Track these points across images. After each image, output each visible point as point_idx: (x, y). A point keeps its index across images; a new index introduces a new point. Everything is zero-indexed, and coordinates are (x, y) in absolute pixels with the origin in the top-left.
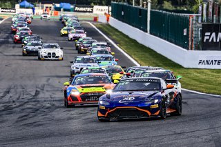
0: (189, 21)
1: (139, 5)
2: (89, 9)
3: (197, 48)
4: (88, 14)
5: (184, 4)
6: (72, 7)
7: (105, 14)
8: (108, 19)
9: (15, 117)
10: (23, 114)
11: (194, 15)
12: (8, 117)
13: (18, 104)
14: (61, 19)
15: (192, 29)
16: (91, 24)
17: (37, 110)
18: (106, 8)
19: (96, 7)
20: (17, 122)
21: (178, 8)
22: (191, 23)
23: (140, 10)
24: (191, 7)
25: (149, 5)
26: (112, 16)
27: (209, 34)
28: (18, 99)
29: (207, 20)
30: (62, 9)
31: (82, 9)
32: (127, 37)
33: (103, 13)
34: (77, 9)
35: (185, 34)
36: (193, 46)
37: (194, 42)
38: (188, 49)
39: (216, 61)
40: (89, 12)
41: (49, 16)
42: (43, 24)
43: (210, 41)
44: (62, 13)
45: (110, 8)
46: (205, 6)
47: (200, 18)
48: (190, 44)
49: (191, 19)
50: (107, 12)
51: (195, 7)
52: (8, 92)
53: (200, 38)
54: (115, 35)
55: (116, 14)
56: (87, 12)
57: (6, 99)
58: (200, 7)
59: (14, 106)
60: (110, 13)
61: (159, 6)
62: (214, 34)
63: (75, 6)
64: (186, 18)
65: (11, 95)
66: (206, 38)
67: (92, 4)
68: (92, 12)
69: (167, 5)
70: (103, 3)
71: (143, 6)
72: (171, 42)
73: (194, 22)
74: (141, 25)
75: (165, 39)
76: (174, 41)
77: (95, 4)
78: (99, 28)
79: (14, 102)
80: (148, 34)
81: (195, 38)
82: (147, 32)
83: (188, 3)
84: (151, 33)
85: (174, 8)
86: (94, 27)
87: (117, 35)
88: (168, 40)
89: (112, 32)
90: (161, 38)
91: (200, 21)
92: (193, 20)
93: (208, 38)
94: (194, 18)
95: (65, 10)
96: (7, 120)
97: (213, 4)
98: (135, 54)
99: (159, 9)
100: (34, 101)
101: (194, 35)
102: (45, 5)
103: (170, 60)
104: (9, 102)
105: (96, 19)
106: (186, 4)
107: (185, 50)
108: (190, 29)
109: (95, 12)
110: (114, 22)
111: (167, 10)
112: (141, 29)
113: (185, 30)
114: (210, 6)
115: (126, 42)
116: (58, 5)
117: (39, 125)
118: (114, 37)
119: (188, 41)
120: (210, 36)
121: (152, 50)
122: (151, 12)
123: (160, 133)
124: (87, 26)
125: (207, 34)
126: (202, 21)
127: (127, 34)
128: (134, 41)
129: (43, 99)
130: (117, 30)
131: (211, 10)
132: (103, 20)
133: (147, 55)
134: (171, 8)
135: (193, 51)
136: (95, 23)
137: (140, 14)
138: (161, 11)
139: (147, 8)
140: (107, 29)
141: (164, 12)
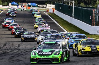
0: (92, 12)
1: (69, 4)
2: (44, 6)
3: (97, 25)
4: (44, 8)
5: (90, 4)
6: (36, 5)
7: (52, 8)
8: (54, 11)
9: (8, 57)
10: (12, 55)
11: (95, 9)
12: (5, 57)
13: (10, 51)
14: (31, 11)
15: (94, 16)
16: (45, 13)
17: (19, 54)
18: (53, 5)
19: (48, 5)
20: (9, 59)
21: (88, 6)
22: (93, 13)
23: (69, 6)
24: (94, 5)
25: (74, 4)
26: (55, 9)
28: (10, 48)
30: (32, 6)
31: (41, 6)
33: (51, 8)
35: (91, 18)
36: (95, 24)
37: (95, 22)
38: (92, 26)
41: (25, 9)
42: (22, 13)
44: (32, 8)
45: (55, 5)
48: (93, 23)
49: (93, 11)
50: (53, 7)
51: (95, 5)
52: (5, 45)
53: (98, 20)
55: (58, 8)
56: (43, 7)
57: (4, 48)
58: (98, 6)
59: (8, 52)
60: (55, 8)
61: (78, 5)
63: (38, 5)
64: (91, 10)
65: (6, 46)
67: (46, 4)
68: (46, 7)
69: (82, 4)
70: (52, 3)
71: (71, 5)
73: (95, 13)
75: (81, 21)
76: (85, 21)
77: (48, 3)
78: (49, 15)
79: (8, 49)
80: (73, 18)
81: (95, 20)
82: (72, 17)
83: (92, 4)
85: (86, 6)
87: (58, 19)
88: (82, 21)
89: (55, 17)
90: (79, 20)
91: (98, 12)
92: (94, 11)
94: (95, 11)
95: (33, 6)
96: (5, 58)
98: (66, 28)
100: (18, 49)
101: (95, 19)
102: (24, 4)
103: (83, 31)
104: (6, 50)
105: (48, 11)
106: (91, 4)
108: (93, 16)
109: (47, 7)
110: (57, 12)
111: (82, 7)
112: (69, 16)
113: (91, 16)
115: (62, 22)
116: (30, 4)
117: (20, 61)
118: (56, 19)
119: (92, 22)
121: (75, 26)
122: (74, 8)
124: (44, 14)
127: (62, 18)
128: (66, 22)
129: (22, 49)
130: (58, 16)
132: (51, 11)
133: (72, 28)
134: (84, 6)
135: (94, 26)
136: (47, 13)
137: (69, 9)
138: (79, 7)
139: (72, 5)
140: (53, 15)
141: (81, 8)
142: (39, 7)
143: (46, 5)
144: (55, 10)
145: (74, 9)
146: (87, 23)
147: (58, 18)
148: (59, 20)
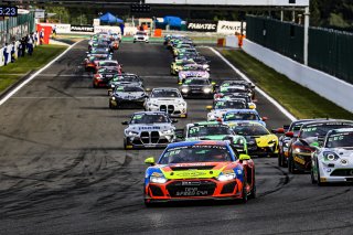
1: (291, 19)
2: (210, 26)
4: (208, 34)
6: (183, 22)
7: (236, 34)
8: (240, 41)
9: (93, 198)
10: (106, 194)
12: (82, 198)
13: (97, 178)
14: (166, 43)
16: (211, 48)
17: (128, 187)
18: (239, 24)
19: (221, 23)
20: (96, 206)
23: (292, 27)
25: (307, 19)
26: (247, 37)
28: (97, 169)
30: (168, 26)
31: (199, 26)
32: (272, 70)
33: (233, 32)
34: (191, 25)
40: (211, 31)
41: (146, 38)
42: (137, 50)
44: (168, 33)
45: (245, 24)
50: (239, 31)
52: (82, 159)
54: (251, 67)
55: (253, 34)
57: (79, 169)
59: (91, 181)
60: (244, 32)
61: (322, 22)
63: (189, 22)
65: (86, 163)
67: (216, 19)
68: (215, 30)
69: (336, 19)
70: (234, 16)
71: (297, 21)
72: (341, 78)
74: (293, 52)
75: (332, 75)
76: (346, 76)
77: (221, 18)
78: (226, 57)
79: (91, 174)
80: (305, 66)
82: (303, 63)
84: (309, 65)
85: (347, 25)
86: (219, 54)
87: (254, 68)
88: (336, 76)
89: (247, 62)
90: (326, 72)
95: (172, 28)
98: (284, 99)
99: (322, 26)
100: (123, 173)
102: (141, 20)
103: (341, 108)
104: (83, 175)
105: (221, 42)
109: (219, 30)
110: (250, 47)
111: (335, 28)
112: (294, 59)
115: (270, 78)
116: (161, 20)
118: (251, 70)
121: (312, 92)
122: (310, 30)
123: (324, 224)
124: (208, 53)
127: (271, 66)
128: (284, 78)
129: (137, 170)
130: (254, 60)
132: (232, 43)
133: (303, 99)
134: (343, 24)
136: (220, 49)
137: (292, 35)
138: (325, 29)
139: (303, 22)
140: (239, 57)
141: (331, 30)
142: (191, 30)
143: (216, 23)
144: (244, 39)
145: (309, 35)
147: (255, 65)
148: (257, 74)
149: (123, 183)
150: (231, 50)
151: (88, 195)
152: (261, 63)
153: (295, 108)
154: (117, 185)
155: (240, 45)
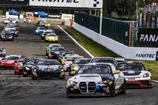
0: (129, 26)
1: (94, 14)
2: (58, 16)
3: (135, 45)
4: (57, 19)
5: (126, 14)
6: (46, 14)
7: (70, 20)
9: (4, 92)
10: (10, 90)
11: (133, 22)
13: (6, 83)
14: (38, 23)
15: (132, 32)
16: (58, 26)
17: (20, 87)
18: (71, 15)
19: (63, 15)
20: (5, 95)
21: (122, 17)
23: (95, 17)
24: (131, 16)
25: (101, 14)
26: (75, 21)
27: (143, 35)
28: (6, 79)
29: (142, 26)
30: (39, 16)
31: (53, 16)
32: (85, 36)
33: (69, 19)
35: (126, 35)
36: (132, 44)
37: (132, 41)
38: (128, 46)
39: (148, 55)
41: (30, 21)
42: (25, 26)
43: (144, 40)
44: (39, 19)
45: (74, 16)
46: (141, 15)
47: (137, 24)
51: (133, 16)
53: (137, 39)
54: (76, 35)
55: (78, 20)
56: (57, 18)
58: (138, 17)
59: (4, 84)
60: (73, 19)
61: (108, 15)
62: (147, 36)
63: (49, 14)
64: (127, 23)
66: (141, 38)
67: (61, 13)
68: (60, 18)
69: (114, 14)
70: (69, 12)
71: (97, 15)
72: (116, 40)
73: (133, 27)
74: (95, 28)
75: (112, 39)
76: (118, 39)
77: (63, 13)
78: (65, 30)
79: (3, 81)
80: (100, 35)
81: (133, 38)
82: (99, 33)
83: (129, 13)
84: (102, 34)
85: (119, 17)
86: (62, 29)
87: (78, 35)
88: (114, 40)
89: (74, 33)
90: (110, 37)
91: (137, 27)
92: (132, 25)
93: (143, 38)
94: (133, 24)
95: (41, 17)
97: (147, 14)
98: (90, 49)
99: (109, 17)
100: (18, 81)
101: (133, 36)
102: (27, 13)
103: (116, 54)
105: (63, 23)
106: (127, 14)
107: (126, 46)
108: (130, 32)
109: (62, 18)
110: (76, 26)
111: (114, 18)
112: (95, 31)
113: (127, 33)
114: (145, 16)
115: (84, 40)
116: (36, 13)
117: (21, 98)
118: (76, 36)
119: (129, 41)
120: (144, 37)
121: (103, 46)
122: (103, 19)
124: (57, 28)
125: (142, 35)
126: (139, 26)
127: (85, 34)
128: (90, 40)
130: (78, 32)
131: (145, 19)
132: (68, 24)
133: (99, 49)
134: (117, 16)
135: (132, 47)
137: (95, 21)
138: (110, 19)
139: (100, 16)
140: (71, 30)
141: (112, 19)
142: (49, 17)
143: (61, 15)
145: (102, 21)
146: (120, 42)
148: (79, 38)
149: (18, 85)
150: (67, 27)
151: (2, 90)
152: (81, 33)
153: (95, 53)
154: (15, 86)
155: (71, 25)
